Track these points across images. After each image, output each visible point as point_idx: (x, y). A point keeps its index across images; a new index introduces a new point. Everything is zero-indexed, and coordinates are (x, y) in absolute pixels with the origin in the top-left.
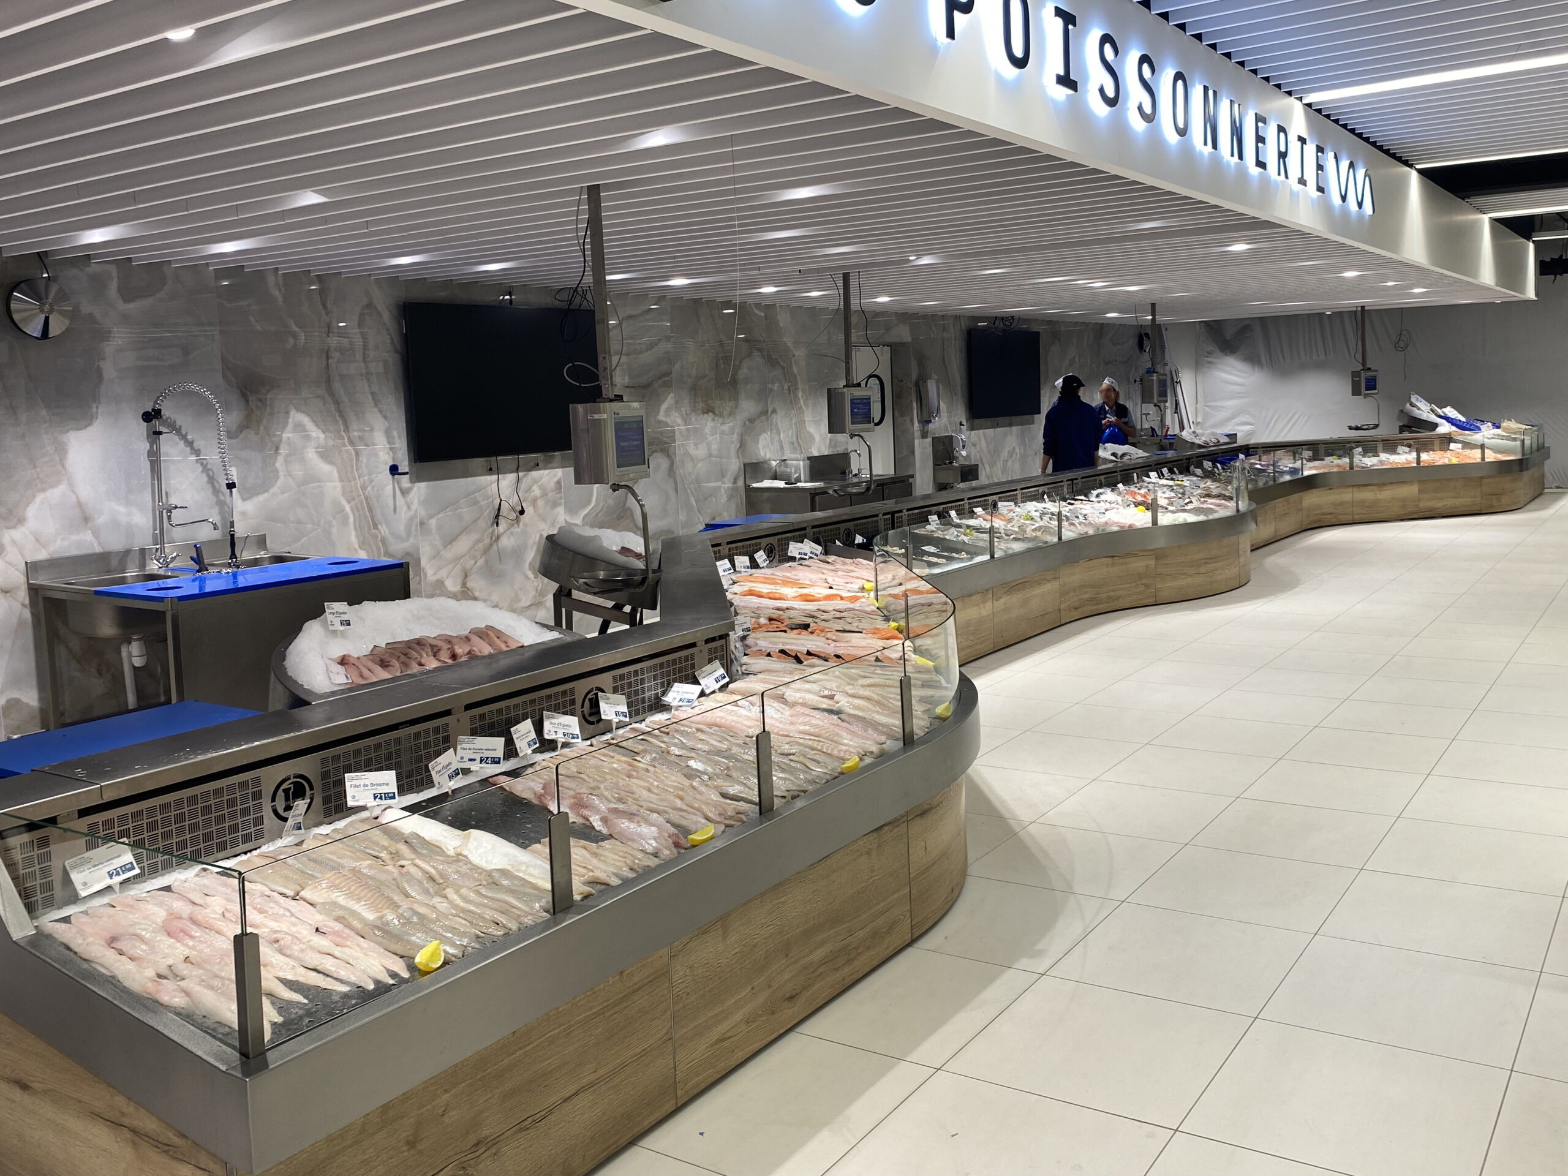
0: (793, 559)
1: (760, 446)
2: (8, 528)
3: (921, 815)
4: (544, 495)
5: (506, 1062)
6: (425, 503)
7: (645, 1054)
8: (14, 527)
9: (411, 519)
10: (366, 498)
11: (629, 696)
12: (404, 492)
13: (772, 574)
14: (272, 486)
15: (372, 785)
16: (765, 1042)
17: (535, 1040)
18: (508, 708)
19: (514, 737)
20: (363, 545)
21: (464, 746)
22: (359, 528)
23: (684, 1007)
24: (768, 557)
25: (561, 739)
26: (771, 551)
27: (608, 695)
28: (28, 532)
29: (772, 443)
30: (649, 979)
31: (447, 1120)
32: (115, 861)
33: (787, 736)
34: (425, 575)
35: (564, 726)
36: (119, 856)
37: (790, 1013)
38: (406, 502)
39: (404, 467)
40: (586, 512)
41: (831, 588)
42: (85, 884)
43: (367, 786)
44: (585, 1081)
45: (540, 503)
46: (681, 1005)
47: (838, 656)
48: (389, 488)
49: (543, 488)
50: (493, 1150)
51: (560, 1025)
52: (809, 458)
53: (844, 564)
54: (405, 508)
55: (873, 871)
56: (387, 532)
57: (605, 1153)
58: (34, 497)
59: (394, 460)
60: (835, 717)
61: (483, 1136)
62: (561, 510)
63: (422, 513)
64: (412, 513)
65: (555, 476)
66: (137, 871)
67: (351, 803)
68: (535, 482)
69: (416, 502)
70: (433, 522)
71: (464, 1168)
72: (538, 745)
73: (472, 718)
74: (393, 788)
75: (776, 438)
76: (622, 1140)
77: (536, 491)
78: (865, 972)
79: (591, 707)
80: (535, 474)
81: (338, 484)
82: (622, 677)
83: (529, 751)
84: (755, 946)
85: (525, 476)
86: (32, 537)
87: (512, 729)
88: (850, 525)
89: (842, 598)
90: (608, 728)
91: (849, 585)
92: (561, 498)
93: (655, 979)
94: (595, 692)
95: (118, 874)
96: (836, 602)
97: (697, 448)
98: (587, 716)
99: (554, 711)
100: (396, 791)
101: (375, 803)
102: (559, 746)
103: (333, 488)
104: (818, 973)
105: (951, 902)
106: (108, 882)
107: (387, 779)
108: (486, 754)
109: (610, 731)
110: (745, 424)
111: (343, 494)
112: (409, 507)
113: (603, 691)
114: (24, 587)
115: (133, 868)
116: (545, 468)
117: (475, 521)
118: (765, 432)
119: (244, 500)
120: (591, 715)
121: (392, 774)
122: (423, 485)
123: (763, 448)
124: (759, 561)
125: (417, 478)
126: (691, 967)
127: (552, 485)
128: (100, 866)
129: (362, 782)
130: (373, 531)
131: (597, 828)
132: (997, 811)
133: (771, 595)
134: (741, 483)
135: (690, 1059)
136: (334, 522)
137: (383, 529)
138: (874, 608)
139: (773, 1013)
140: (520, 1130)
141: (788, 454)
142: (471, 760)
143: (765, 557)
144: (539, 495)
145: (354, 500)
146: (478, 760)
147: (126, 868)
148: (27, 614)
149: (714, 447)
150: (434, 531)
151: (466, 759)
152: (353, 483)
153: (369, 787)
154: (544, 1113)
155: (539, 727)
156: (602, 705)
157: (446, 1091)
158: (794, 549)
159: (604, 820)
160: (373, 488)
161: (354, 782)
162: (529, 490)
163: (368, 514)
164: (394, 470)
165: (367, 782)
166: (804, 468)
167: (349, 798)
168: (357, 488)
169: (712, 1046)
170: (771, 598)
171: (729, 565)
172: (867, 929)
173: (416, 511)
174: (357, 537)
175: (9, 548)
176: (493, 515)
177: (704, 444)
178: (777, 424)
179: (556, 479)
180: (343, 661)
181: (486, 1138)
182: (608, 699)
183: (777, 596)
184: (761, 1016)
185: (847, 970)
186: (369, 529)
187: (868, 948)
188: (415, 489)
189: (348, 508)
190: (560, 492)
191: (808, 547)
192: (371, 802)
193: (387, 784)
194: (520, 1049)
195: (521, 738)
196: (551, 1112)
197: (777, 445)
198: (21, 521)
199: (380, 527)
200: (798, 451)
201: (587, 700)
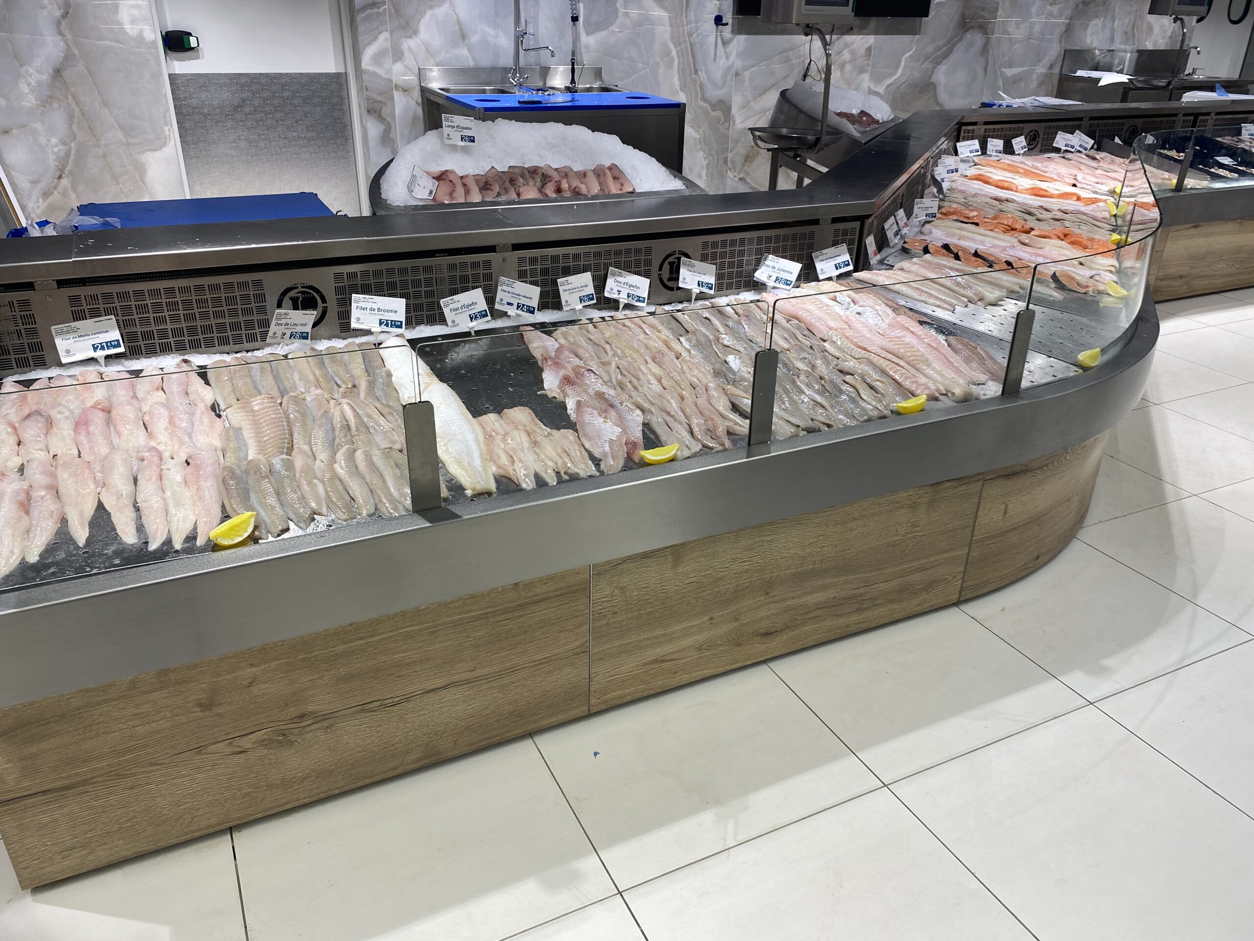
0: (1058, 150)
1: (1089, 32)
2: (406, 37)
3: (1009, 475)
4: (853, 60)
5: (341, 648)
6: (742, 55)
7: (547, 662)
8: (410, 37)
9: (729, 68)
10: (691, 44)
11: (720, 267)
12: (725, 43)
13: (1021, 163)
14: (612, 24)
15: (379, 310)
16: (721, 670)
17: (383, 633)
18: (566, 256)
19: (561, 289)
20: (683, 87)
21: (505, 288)
22: (682, 72)
23: (608, 624)
24: (1029, 144)
25: (623, 300)
26: (1034, 139)
27: (693, 261)
28: (420, 42)
29: (1103, 31)
30: (559, 593)
31: (255, 690)
32: (101, 336)
33: (865, 349)
34: (734, 121)
35: (630, 286)
36: (107, 332)
37: (761, 648)
38: (726, 52)
39: (728, 18)
40: (889, 81)
41: (1074, 185)
42: (68, 352)
43: (374, 310)
44: (457, 678)
45: (848, 67)
46: (604, 622)
47: (1009, 263)
48: (712, 39)
49: (852, 53)
50: (326, 724)
51: (422, 623)
52: (1138, 51)
53: (1113, 162)
54: (724, 58)
55: (914, 525)
56: (706, 78)
57: (484, 743)
58: (425, 13)
59: (719, 10)
60: (941, 338)
61: (309, 710)
62: (866, 77)
63: (739, 64)
64: (730, 63)
65: (867, 42)
66: (122, 349)
67: (354, 325)
68: (847, 45)
69: (734, 54)
70: (747, 74)
71: (284, 735)
72: (595, 301)
73: (521, 260)
74: (401, 317)
75: (1109, 26)
76: (510, 734)
77: (846, 55)
78: (881, 623)
79: (671, 272)
80: (848, 38)
81: (668, 28)
82: (715, 244)
83: (579, 307)
84: (721, 579)
85: (838, 39)
86: (423, 47)
87: (559, 280)
88: (1139, 122)
89: (1079, 199)
90: (686, 296)
91: (1099, 186)
92: (869, 65)
93: (569, 593)
94: (677, 255)
95: (103, 348)
96: (1069, 202)
97: (1018, 28)
98: (665, 280)
99: (624, 270)
100: (403, 320)
101: (380, 330)
102: (621, 307)
103: (663, 31)
104: (811, 615)
105: (1031, 570)
106: (91, 354)
107: (397, 307)
108: (524, 301)
109: (689, 300)
110: (1077, 6)
111: (672, 38)
112: (727, 57)
113: (688, 256)
114: (418, 88)
115: (119, 346)
116: (858, 34)
117: (785, 78)
118: (1097, 17)
119: (588, 33)
120: (669, 280)
121: (403, 301)
122: (743, 37)
123: (1091, 35)
124: (1015, 147)
125: (738, 30)
126: (622, 588)
127: (862, 51)
128: (87, 338)
129: (369, 306)
130: (694, 76)
131: (569, 412)
132: (1158, 470)
133: (999, 184)
134: (1056, 70)
135: (613, 673)
136: (661, 64)
137: (702, 75)
138: (1107, 215)
139: (738, 645)
140: (363, 711)
141: (1117, 45)
142: (509, 304)
143: (1024, 144)
144: (847, 60)
145: (680, 45)
146: (515, 306)
147: (110, 345)
148: (420, 111)
149: (1037, 28)
150: (747, 83)
151: (505, 302)
152: (681, 29)
153: (376, 312)
154: (398, 699)
155: (600, 284)
156: (683, 272)
157: (252, 665)
158: (1061, 140)
159: (579, 404)
160: (698, 35)
161: (361, 304)
162: (840, 53)
163: (691, 60)
164: (718, 20)
165: (375, 306)
166: (1130, 61)
167: (353, 320)
168: (684, 35)
169: (645, 664)
170: (998, 187)
171: (978, 147)
172: (895, 583)
173: (734, 62)
174: (679, 80)
175: (407, 54)
176: (802, 73)
177: (1027, 24)
178: (1114, 10)
179: (867, 46)
180: (441, 177)
181: (313, 713)
182: (693, 266)
183: (1006, 185)
184: (720, 645)
185: (854, 618)
186: (691, 74)
187: (891, 601)
188: (735, 41)
189: (674, 53)
190: (869, 59)
191: (1079, 139)
192: (376, 328)
193: (396, 312)
194: (361, 638)
195: (571, 291)
196: (407, 700)
197: (1107, 33)
198: (416, 32)
199: (700, 72)
200: (1130, 42)
201: (666, 263)
